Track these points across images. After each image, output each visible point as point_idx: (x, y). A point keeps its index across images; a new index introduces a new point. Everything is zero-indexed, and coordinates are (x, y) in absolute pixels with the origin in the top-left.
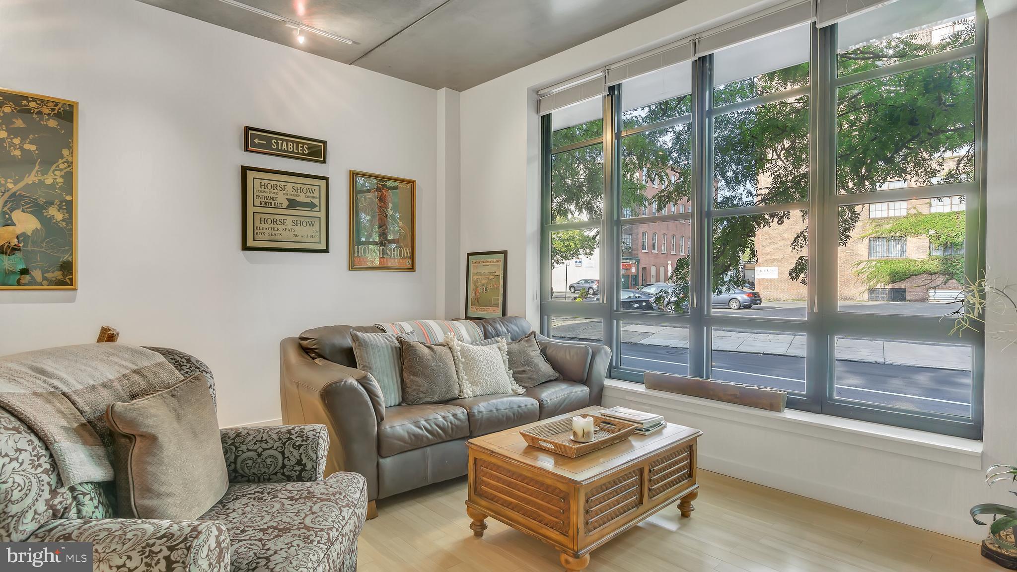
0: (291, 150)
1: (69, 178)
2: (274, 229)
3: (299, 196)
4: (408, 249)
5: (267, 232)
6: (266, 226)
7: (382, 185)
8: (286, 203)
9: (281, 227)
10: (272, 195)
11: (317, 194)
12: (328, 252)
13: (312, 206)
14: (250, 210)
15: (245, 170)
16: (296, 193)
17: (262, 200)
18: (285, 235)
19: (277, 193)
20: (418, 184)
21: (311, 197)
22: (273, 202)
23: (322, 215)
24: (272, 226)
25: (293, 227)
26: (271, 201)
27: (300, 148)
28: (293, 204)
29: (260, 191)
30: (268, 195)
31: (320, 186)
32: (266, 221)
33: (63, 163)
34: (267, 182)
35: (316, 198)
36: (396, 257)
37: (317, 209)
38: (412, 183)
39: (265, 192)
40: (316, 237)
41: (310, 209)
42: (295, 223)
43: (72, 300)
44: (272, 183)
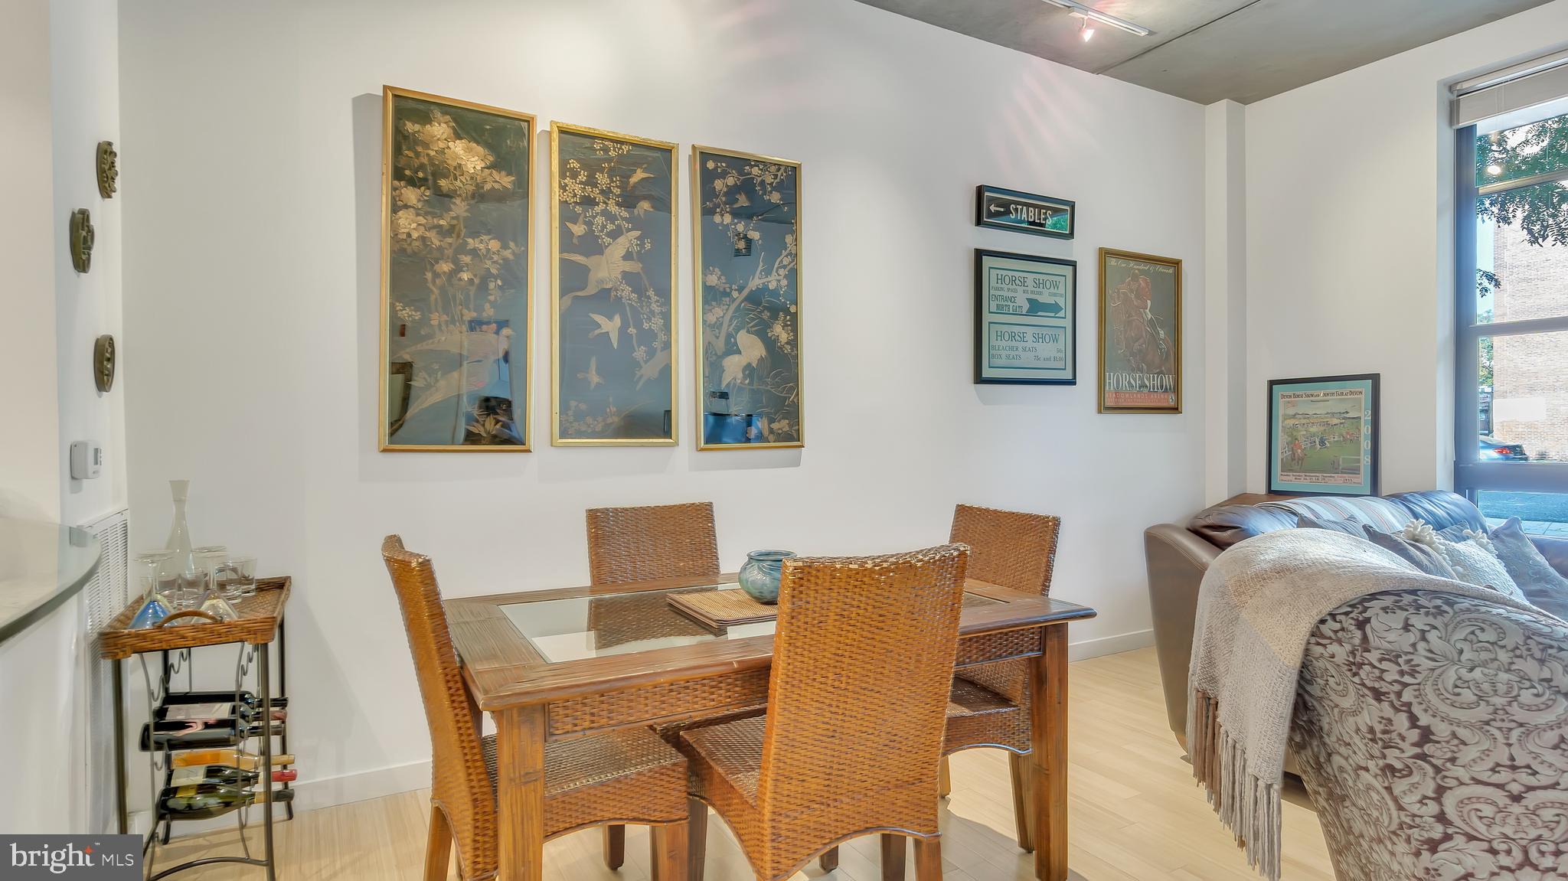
0: (1032, 220)
1: (794, 275)
2: (1011, 348)
3: (1040, 293)
4: (1171, 376)
5: (1004, 353)
6: (1004, 343)
7: (1138, 269)
8: (1026, 306)
9: (1021, 345)
10: (1010, 294)
11: (1061, 290)
12: (1075, 384)
13: (1055, 308)
14: (987, 318)
15: (979, 254)
16: (1037, 289)
17: (998, 303)
18: (1027, 359)
19: (1015, 291)
20: (1185, 267)
21: (1055, 295)
22: (1012, 305)
23: (1068, 323)
24: (1010, 343)
25: (1035, 345)
26: (1009, 303)
27: (1043, 216)
28: (1035, 307)
29: (997, 289)
30: (1005, 294)
31: (1065, 276)
32: (1002, 336)
33: (787, 256)
34: (1004, 273)
35: (1061, 296)
36: (1156, 390)
37: (1061, 314)
38: (1176, 264)
39: (1002, 289)
40: (1061, 359)
41: (1053, 315)
42: (1037, 338)
43: (796, 463)
44: (1010, 273)
